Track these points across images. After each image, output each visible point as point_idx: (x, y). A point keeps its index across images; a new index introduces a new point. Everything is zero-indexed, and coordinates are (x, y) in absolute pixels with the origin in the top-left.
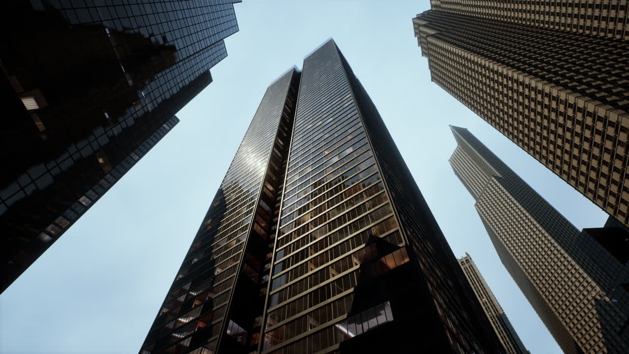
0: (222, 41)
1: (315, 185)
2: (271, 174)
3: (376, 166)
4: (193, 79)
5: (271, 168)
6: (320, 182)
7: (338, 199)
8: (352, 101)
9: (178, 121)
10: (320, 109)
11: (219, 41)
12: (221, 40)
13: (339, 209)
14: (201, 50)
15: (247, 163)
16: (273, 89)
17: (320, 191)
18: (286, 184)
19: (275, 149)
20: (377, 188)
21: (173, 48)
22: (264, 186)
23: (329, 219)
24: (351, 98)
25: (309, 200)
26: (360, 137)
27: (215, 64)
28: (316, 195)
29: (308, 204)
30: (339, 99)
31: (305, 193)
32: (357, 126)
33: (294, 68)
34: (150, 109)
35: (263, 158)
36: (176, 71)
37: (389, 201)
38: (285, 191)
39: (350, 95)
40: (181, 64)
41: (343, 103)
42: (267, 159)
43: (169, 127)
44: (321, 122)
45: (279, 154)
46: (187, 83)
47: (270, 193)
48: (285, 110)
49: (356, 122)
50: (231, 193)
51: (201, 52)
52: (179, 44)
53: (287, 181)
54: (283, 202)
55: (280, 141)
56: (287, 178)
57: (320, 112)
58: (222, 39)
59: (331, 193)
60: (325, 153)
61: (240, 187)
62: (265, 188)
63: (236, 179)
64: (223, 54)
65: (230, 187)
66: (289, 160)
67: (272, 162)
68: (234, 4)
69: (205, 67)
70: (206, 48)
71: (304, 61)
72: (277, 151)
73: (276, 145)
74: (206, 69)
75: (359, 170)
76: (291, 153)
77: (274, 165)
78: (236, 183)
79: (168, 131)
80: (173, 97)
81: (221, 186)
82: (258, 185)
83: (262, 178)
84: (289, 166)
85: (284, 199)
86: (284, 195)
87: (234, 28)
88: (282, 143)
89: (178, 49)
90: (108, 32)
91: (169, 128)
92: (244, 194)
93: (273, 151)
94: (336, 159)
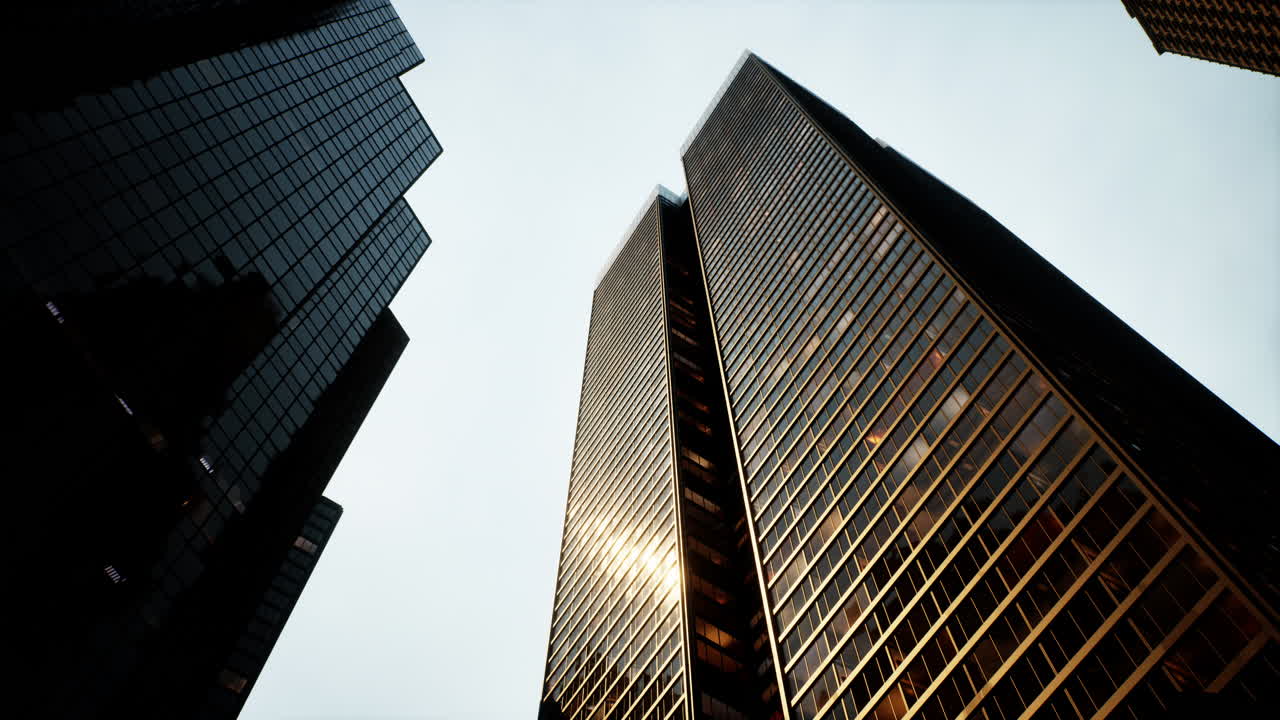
0: (401, 203)
1: (879, 574)
2: (707, 587)
3: (1079, 425)
4: (345, 358)
5: (696, 564)
6: (892, 559)
7: (984, 598)
8: (899, 227)
9: (336, 511)
10: (797, 297)
11: (392, 205)
12: (397, 200)
13: (1005, 635)
14: (343, 258)
15: (610, 573)
16: (610, 293)
17: (905, 588)
18: (772, 606)
19: (688, 494)
20: (1118, 504)
21: (257, 287)
22: (696, 639)
23: (980, 684)
24: (891, 219)
25: (876, 636)
26: (980, 341)
27: (401, 284)
28: (895, 611)
29: (881, 652)
30: (851, 238)
31: (854, 613)
32: (952, 308)
33: (660, 198)
34: (237, 504)
35: (657, 540)
36: (285, 351)
37: (1185, 539)
38: (777, 634)
39: (883, 211)
40: (294, 323)
41: (870, 248)
42: (674, 538)
43: (314, 541)
44: (816, 342)
45: (709, 505)
46: (332, 377)
47: (727, 659)
48: (675, 346)
49: (940, 295)
50: (589, 703)
51: (346, 263)
52: (273, 265)
53: (769, 592)
54: (785, 677)
55: (696, 458)
56: (766, 581)
57: (801, 308)
58: (401, 197)
59: (950, 584)
60: (871, 446)
61: (614, 672)
62: (700, 645)
63: (589, 647)
64: (416, 241)
65: (577, 681)
66: (754, 514)
67: (692, 541)
68: (401, 78)
69: (373, 303)
70: (357, 244)
71: (684, 159)
72: (698, 499)
73: (688, 477)
74: (378, 310)
75: (1022, 461)
76: (748, 487)
77: (703, 549)
78: (592, 661)
79: (314, 559)
80: (300, 436)
81: (545, 693)
82: (674, 645)
83: (679, 610)
84: (758, 535)
85: (783, 664)
86: (780, 646)
87: (423, 149)
88: (704, 463)
89: (271, 280)
90: (55, 312)
91: (315, 547)
92: (635, 690)
93: (685, 504)
94: (921, 452)
